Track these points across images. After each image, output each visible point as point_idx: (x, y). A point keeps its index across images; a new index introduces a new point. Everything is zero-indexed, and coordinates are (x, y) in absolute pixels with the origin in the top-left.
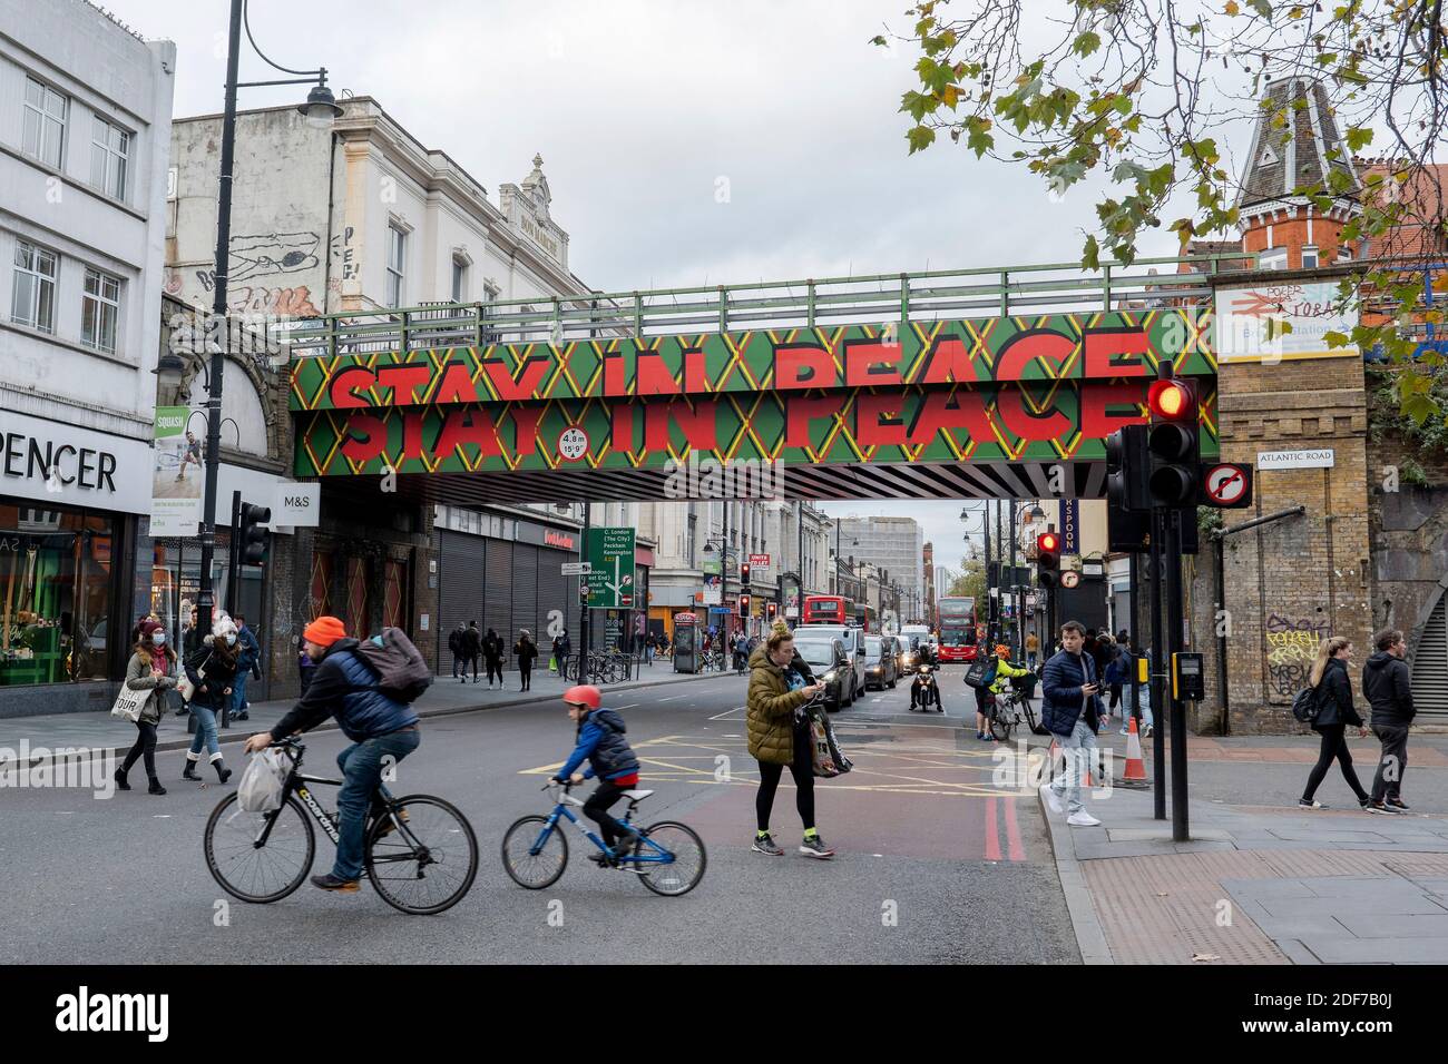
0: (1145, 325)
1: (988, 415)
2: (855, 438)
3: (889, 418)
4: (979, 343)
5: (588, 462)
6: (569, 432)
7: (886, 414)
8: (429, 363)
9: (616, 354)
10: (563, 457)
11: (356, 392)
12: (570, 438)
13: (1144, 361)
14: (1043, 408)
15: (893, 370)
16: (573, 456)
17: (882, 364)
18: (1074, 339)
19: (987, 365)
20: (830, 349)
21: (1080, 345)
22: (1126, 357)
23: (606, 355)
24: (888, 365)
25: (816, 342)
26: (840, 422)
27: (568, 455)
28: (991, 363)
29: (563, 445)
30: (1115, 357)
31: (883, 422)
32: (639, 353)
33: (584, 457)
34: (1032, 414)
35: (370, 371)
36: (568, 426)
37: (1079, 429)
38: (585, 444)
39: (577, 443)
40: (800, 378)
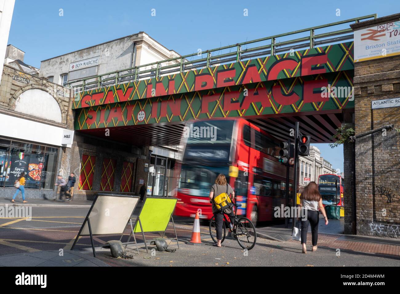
0: (326, 52)
1: (268, 96)
2: (223, 109)
4: (262, 66)
5: (145, 122)
6: (140, 112)
7: (233, 99)
8: (104, 92)
9: (151, 83)
10: (138, 121)
11: (87, 102)
12: (141, 114)
13: (325, 66)
14: (289, 92)
15: (232, 80)
16: (141, 120)
17: (229, 78)
18: (297, 61)
20: (212, 75)
21: (300, 63)
22: (318, 66)
23: (148, 84)
24: (231, 78)
25: (208, 73)
26: (218, 103)
27: (139, 120)
28: (266, 74)
29: (139, 116)
30: (313, 66)
31: (232, 102)
32: (157, 82)
33: (144, 120)
34: (284, 95)
35: (90, 95)
36: (140, 110)
37: (302, 99)
38: (144, 116)
39: (142, 116)
40: (202, 86)
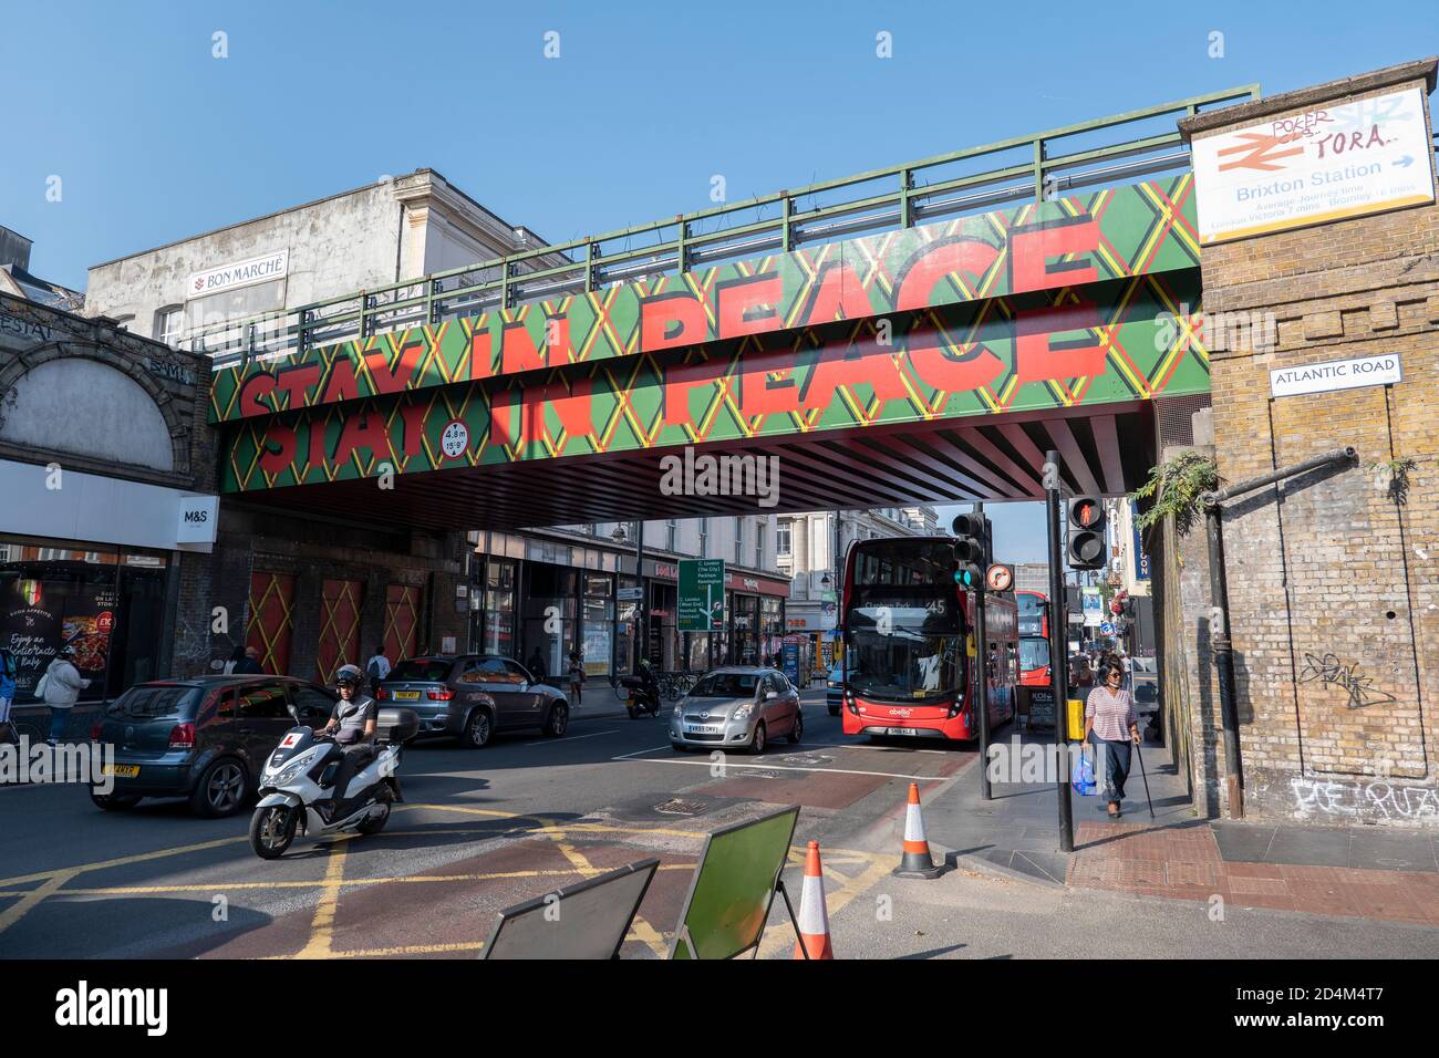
0: (1094, 212)
1: (896, 363)
2: (740, 408)
3: (778, 379)
4: (874, 266)
5: (468, 460)
6: (451, 428)
7: (775, 374)
8: (320, 363)
9: (483, 331)
11: (260, 399)
12: (452, 434)
13: (1095, 262)
14: (966, 346)
15: (772, 313)
16: (455, 453)
17: (759, 307)
18: (997, 243)
19: (885, 293)
20: (701, 297)
21: (1005, 251)
22: (1069, 258)
23: (475, 333)
24: (765, 307)
25: (687, 290)
26: (722, 390)
27: (449, 452)
28: (890, 289)
29: (446, 441)
30: (1054, 260)
31: (772, 385)
32: (505, 326)
33: (464, 454)
34: (952, 357)
35: (271, 375)
36: (451, 421)
37: (1014, 370)
38: (465, 439)
39: (459, 439)
40: (668, 335)
